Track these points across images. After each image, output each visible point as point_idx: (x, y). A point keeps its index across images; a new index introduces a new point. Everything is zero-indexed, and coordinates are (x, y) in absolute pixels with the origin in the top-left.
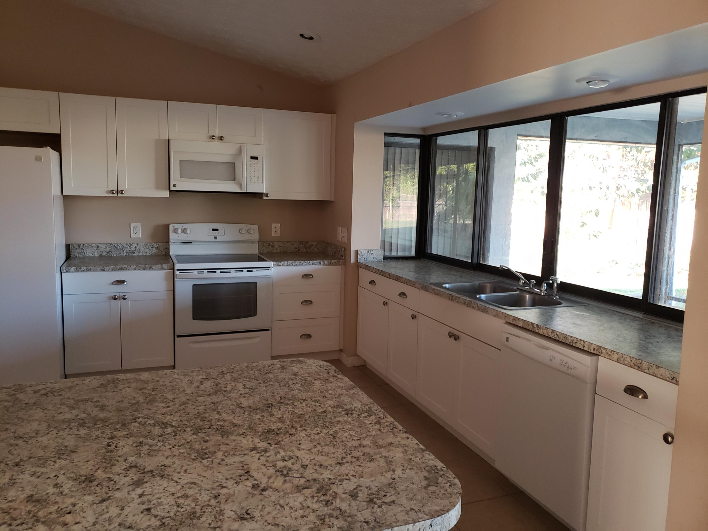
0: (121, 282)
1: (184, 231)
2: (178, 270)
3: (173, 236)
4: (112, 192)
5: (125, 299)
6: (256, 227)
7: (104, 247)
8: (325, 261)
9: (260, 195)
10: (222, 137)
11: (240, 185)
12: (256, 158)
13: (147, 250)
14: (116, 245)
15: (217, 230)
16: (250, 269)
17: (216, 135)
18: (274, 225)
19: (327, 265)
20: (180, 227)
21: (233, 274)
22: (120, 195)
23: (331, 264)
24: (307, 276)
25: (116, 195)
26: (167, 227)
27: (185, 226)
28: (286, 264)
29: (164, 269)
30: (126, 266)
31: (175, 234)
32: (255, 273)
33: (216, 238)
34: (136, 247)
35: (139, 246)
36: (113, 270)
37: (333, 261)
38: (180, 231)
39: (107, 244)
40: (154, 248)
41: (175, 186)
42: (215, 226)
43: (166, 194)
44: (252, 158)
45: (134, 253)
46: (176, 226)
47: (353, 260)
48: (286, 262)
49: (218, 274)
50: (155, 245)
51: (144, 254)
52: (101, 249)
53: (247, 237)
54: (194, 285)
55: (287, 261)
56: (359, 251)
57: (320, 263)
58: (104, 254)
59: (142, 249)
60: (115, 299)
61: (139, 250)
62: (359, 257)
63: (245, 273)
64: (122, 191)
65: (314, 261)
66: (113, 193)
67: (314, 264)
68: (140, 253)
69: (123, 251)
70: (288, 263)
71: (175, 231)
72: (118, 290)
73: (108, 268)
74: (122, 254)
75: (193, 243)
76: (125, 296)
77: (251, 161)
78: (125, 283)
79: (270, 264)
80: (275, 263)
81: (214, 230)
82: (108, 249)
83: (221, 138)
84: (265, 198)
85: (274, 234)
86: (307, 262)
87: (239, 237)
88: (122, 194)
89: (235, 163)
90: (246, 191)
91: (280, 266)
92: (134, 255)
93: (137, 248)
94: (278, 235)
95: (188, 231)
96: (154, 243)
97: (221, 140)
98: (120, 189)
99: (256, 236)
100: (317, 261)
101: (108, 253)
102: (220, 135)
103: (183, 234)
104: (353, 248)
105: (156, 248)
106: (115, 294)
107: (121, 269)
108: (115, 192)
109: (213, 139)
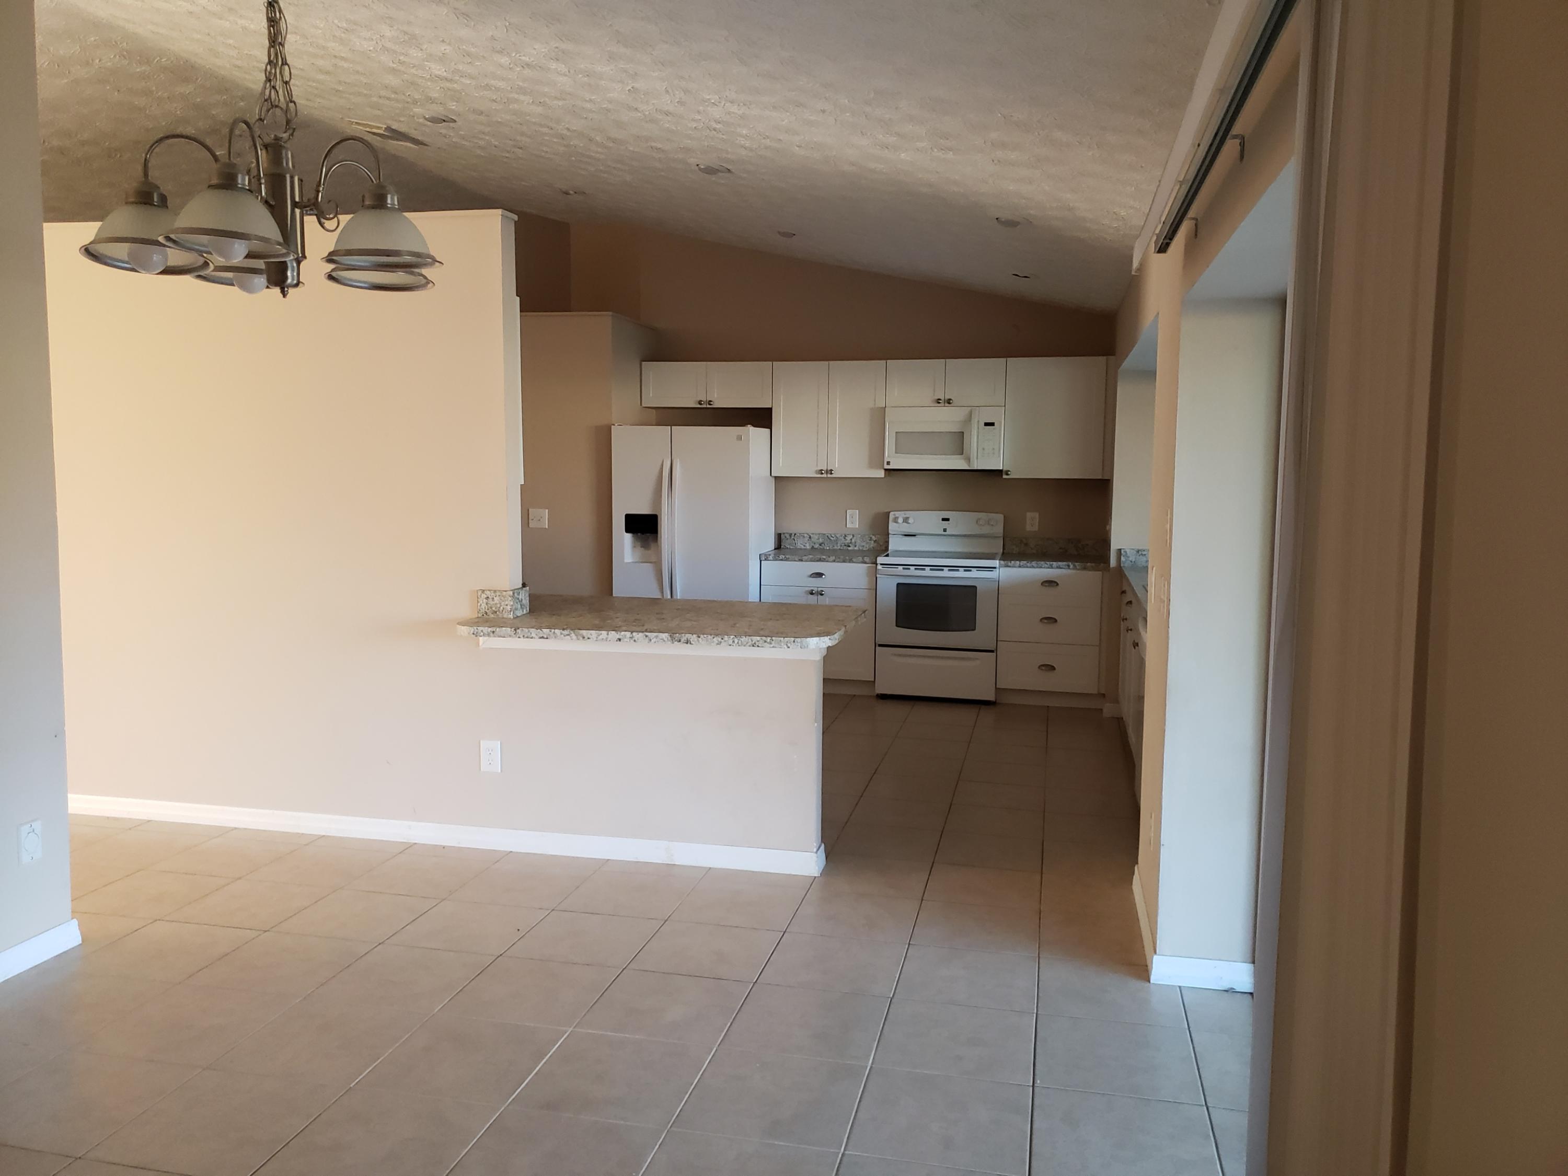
0: (820, 575)
1: (906, 520)
2: (881, 564)
3: (892, 527)
4: (821, 472)
5: (822, 595)
6: (1000, 517)
7: (817, 538)
8: (1076, 564)
9: (1000, 472)
10: (950, 399)
11: (968, 460)
12: (992, 424)
13: (864, 544)
14: (829, 535)
15: (947, 520)
16: (968, 569)
17: (943, 398)
18: (1029, 515)
19: (1078, 570)
20: (901, 515)
21: (946, 573)
22: (829, 476)
23: (1085, 568)
24: (1050, 583)
25: (825, 475)
26: (888, 514)
27: (908, 514)
28: (1018, 565)
29: (865, 563)
30: (824, 557)
31: (895, 524)
32: (974, 574)
33: (945, 530)
34: (851, 540)
35: (855, 538)
36: (811, 561)
37: (1089, 564)
38: (900, 520)
39: (819, 534)
40: (873, 542)
41: (888, 463)
42: (946, 514)
43: (881, 474)
44: (987, 424)
45: (850, 546)
46: (897, 514)
47: (1113, 562)
48: (1018, 562)
49: (928, 572)
50: (873, 537)
51: (861, 548)
52: (813, 540)
53: (986, 530)
54: (898, 585)
55: (1020, 561)
56: (1122, 550)
57: (1069, 566)
58: (817, 546)
59: (859, 542)
60: (812, 593)
61: (855, 542)
62: (1123, 559)
63: (961, 573)
64: (831, 470)
65: (1060, 563)
66: (822, 474)
67: (1059, 567)
68: (856, 546)
69: (837, 543)
70: (1021, 564)
71: (896, 520)
72: (816, 584)
73: (806, 558)
74: (836, 547)
75: (917, 536)
76: (823, 591)
77: (984, 428)
78: (823, 577)
79: (996, 563)
80: (1002, 562)
81: (944, 520)
82: (821, 540)
83: (949, 401)
84: (1005, 477)
85: (1028, 528)
86: (1048, 563)
87: (977, 531)
88: (831, 474)
89: (963, 432)
90: (976, 468)
91: (1010, 567)
92: (849, 548)
93: (853, 541)
94: (1036, 528)
95: (910, 521)
96: (873, 535)
97: (949, 403)
98: (829, 469)
99: (999, 529)
100: (1064, 563)
101: (820, 545)
102: (947, 397)
103: (905, 524)
104: (1114, 546)
105: (875, 541)
106: (812, 588)
107: (820, 560)
108: (823, 472)
109: (939, 403)
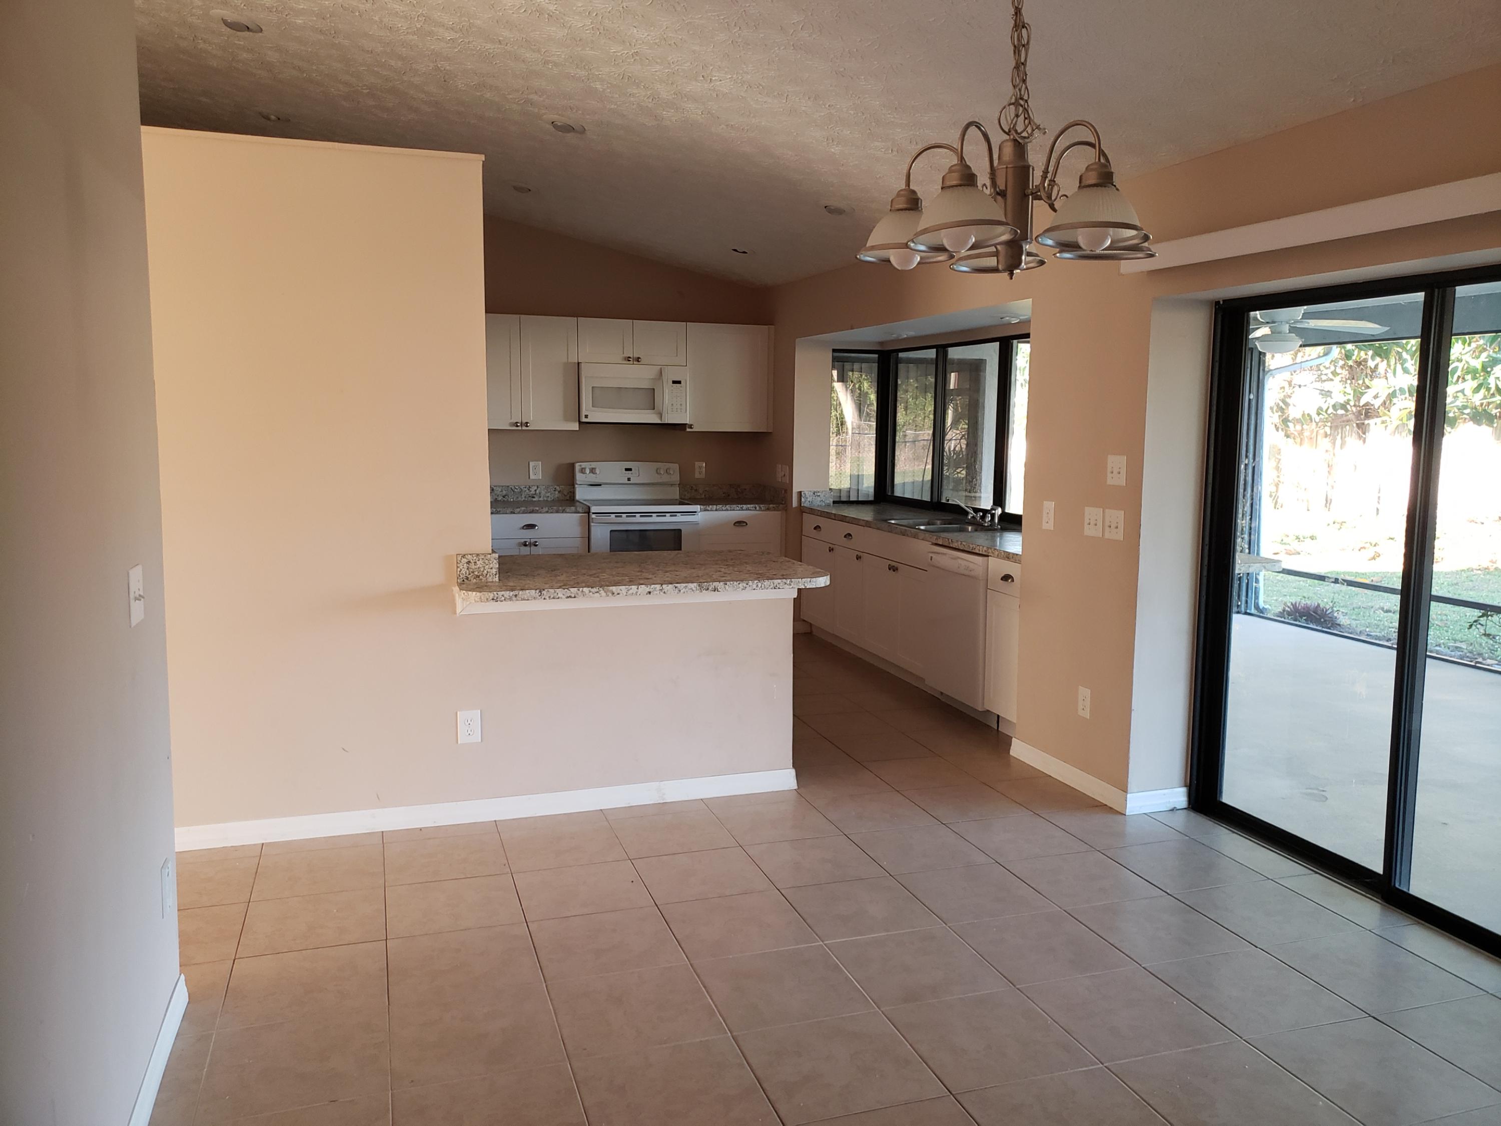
0: (531, 526)
1: (593, 471)
2: (593, 513)
3: (579, 477)
4: (516, 424)
5: (536, 545)
6: (676, 466)
7: (500, 490)
8: (761, 506)
9: (682, 427)
10: (639, 358)
11: (660, 415)
12: (679, 382)
13: (549, 494)
14: (513, 488)
15: (630, 470)
16: (673, 514)
17: (632, 356)
18: (697, 464)
19: (763, 511)
20: (587, 466)
21: (654, 519)
22: (524, 428)
23: (768, 509)
24: (739, 523)
25: (520, 428)
26: (572, 466)
27: (593, 465)
28: (715, 509)
29: (579, 513)
30: (537, 509)
31: (582, 474)
32: (679, 518)
33: (629, 479)
34: (536, 491)
35: (539, 489)
36: (524, 513)
37: (771, 506)
38: (588, 471)
39: (503, 486)
40: (557, 492)
41: (586, 416)
42: (628, 465)
43: (575, 426)
44: (674, 382)
45: (534, 497)
46: (584, 465)
47: (795, 504)
48: (715, 506)
49: (638, 518)
50: (558, 488)
51: (545, 499)
52: (496, 492)
53: (665, 478)
54: (611, 531)
55: (717, 505)
56: (802, 493)
57: (756, 508)
58: (500, 498)
59: (543, 492)
60: (525, 545)
61: (540, 493)
62: (803, 500)
63: (668, 518)
64: (527, 423)
65: (749, 506)
66: (517, 426)
67: (748, 509)
68: (540, 497)
69: (521, 495)
70: (718, 508)
71: (583, 471)
72: (529, 535)
73: (518, 510)
74: (520, 499)
75: (602, 486)
76: (536, 542)
77: (672, 386)
78: (537, 528)
79: (697, 508)
80: (702, 507)
81: (627, 470)
82: (504, 492)
83: (638, 359)
84: (688, 430)
85: (697, 476)
86: (739, 506)
87: (656, 479)
88: (527, 426)
89: (654, 389)
90: (666, 422)
91: (708, 510)
92: (534, 499)
93: (537, 492)
94: (703, 476)
95: (598, 471)
96: (558, 485)
97: (638, 361)
98: (524, 421)
99: (676, 478)
100: (752, 506)
101: (504, 497)
102: (636, 355)
103: (592, 474)
104: (796, 489)
105: (559, 492)
106: (526, 540)
107: (532, 512)
108: (519, 424)
109: (629, 361)
